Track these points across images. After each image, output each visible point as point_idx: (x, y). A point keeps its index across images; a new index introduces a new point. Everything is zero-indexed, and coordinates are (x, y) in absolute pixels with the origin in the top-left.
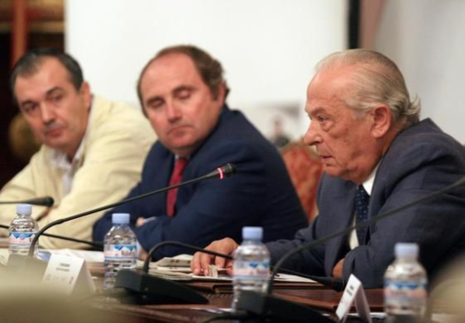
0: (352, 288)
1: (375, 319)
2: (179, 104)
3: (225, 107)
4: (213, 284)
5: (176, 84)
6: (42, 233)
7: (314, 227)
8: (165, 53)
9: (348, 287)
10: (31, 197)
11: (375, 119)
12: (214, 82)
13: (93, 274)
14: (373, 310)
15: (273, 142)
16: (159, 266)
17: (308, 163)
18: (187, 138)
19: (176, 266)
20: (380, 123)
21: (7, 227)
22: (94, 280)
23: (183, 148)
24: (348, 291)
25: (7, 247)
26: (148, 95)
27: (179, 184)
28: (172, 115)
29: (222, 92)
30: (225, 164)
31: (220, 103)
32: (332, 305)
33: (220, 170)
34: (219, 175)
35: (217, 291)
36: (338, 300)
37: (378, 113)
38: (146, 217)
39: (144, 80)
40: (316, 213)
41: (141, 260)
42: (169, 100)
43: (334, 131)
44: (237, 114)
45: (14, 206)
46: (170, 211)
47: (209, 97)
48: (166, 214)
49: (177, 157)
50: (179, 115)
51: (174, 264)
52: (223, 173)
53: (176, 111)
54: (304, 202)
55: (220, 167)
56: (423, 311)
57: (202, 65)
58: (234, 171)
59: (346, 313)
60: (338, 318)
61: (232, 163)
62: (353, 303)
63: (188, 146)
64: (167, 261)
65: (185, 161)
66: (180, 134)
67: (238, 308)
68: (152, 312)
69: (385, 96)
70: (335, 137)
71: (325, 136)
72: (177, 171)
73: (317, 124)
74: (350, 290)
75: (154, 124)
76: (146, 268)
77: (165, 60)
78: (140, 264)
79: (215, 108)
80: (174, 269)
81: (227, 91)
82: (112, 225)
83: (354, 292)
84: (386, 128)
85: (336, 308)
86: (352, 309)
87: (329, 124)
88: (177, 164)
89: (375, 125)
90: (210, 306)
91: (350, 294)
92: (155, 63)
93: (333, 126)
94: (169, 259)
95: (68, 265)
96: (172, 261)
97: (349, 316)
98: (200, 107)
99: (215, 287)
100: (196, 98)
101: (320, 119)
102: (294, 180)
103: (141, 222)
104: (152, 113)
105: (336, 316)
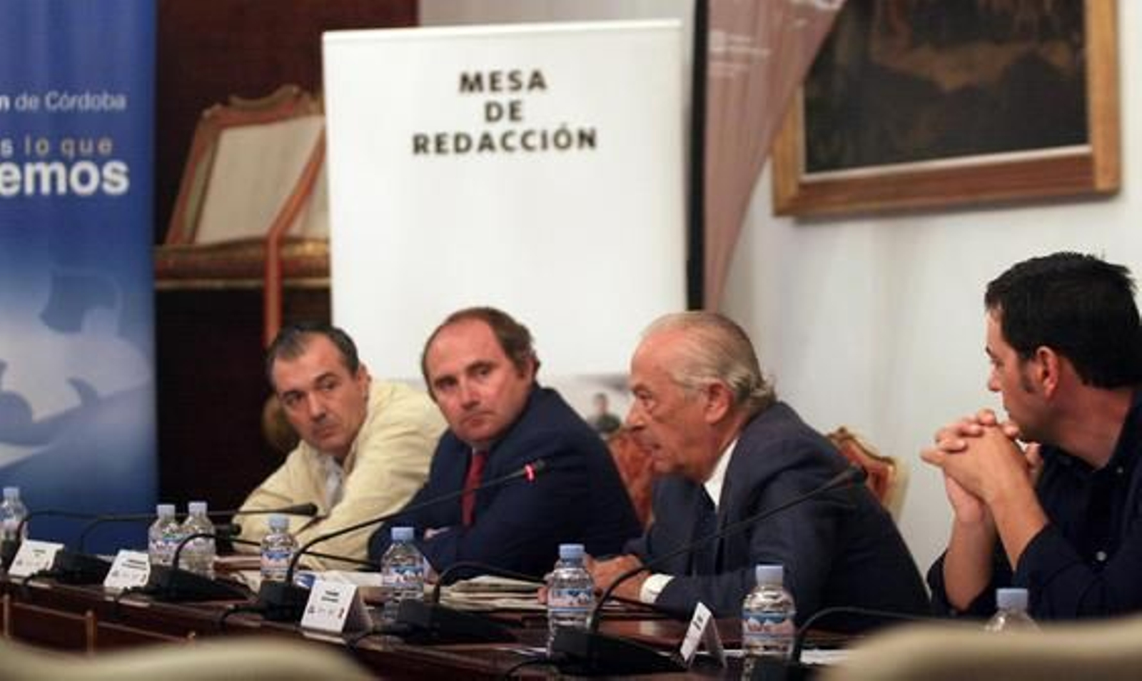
0: (700, 619)
1: (729, 658)
2: (473, 384)
3: (535, 385)
4: (524, 615)
5: (471, 359)
6: (303, 551)
7: (649, 537)
8: (456, 319)
9: (695, 619)
10: (286, 505)
11: (711, 399)
12: (519, 355)
13: (368, 603)
14: (726, 647)
15: (593, 425)
16: (453, 590)
17: (641, 455)
18: (487, 428)
19: (474, 592)
20: (716, 404)
21: (257, 544)
22: (370, 611)
23: (479, 441)
24: (695, 624)
25: (258, 569)
26: (436, 374)
27: (476, 486)
28: (466, 398)
29: (531, 366)
30: (535, 460)
31: (528, 380)
32: (674, 642)
33: (529, 469)
34: (526, 475)
35: (528, 624)
36: (682, 634)
37: (713, 391)
38: (436, 528)
39: (430, 353)
40: (651, 519)
41: (431, 583)
42: (463, 380)
43: (659, 412)
44: (551, 393)
45: (265, 517)
46: (467, 520)
47: (513, 376)
48: (461, 523)
49: (474, 451)
50: (476, 399)
51: (472, 588)
52: (534, 472)
53: (472, 393)
54: (637, 505)
55: (530, 463)
56: (790, 650)
57: (504, 334)
58: (547, 470)
59: (694, 651)
60: (683, 659)
61: (544, 458)
62: (702, 637)
63: (489, 438)
64: (462, 585)
65: (485, 455)
66: (478, 423)
67: (554, 649)
68: (443, 655)
69: (723, 370)
70: (659, 420)
71: (648, 418)
72: (474, 468)
73: (640, 402)
74: (698, 622)
75: (444, 410)
76: (437, 593)
77: (456, 327)
78: (429, 588)
79: (521, 388)
80: (471, 595)
81: (537, 365)
82: (391, 542)
83: (703, 625)
84: (722, 411)
85: (680, 644)
86: (701, 647)
87: (651, 403)
88: (474, 460)
89: (710, 406)
90: (520, 646)
91: (698, 627)
92: (445, 332)
93: (656, 406)
94: (463, 582)
95: (336, 594)
96: (471, 585)
97: (698, 656)
98: (501, 388)
99: (525, 619)
100: (496, 377)
101: (643, 397)
102: (624, 476)
103: (430, 533)
104: (441, 396)
105: (680, 655)
